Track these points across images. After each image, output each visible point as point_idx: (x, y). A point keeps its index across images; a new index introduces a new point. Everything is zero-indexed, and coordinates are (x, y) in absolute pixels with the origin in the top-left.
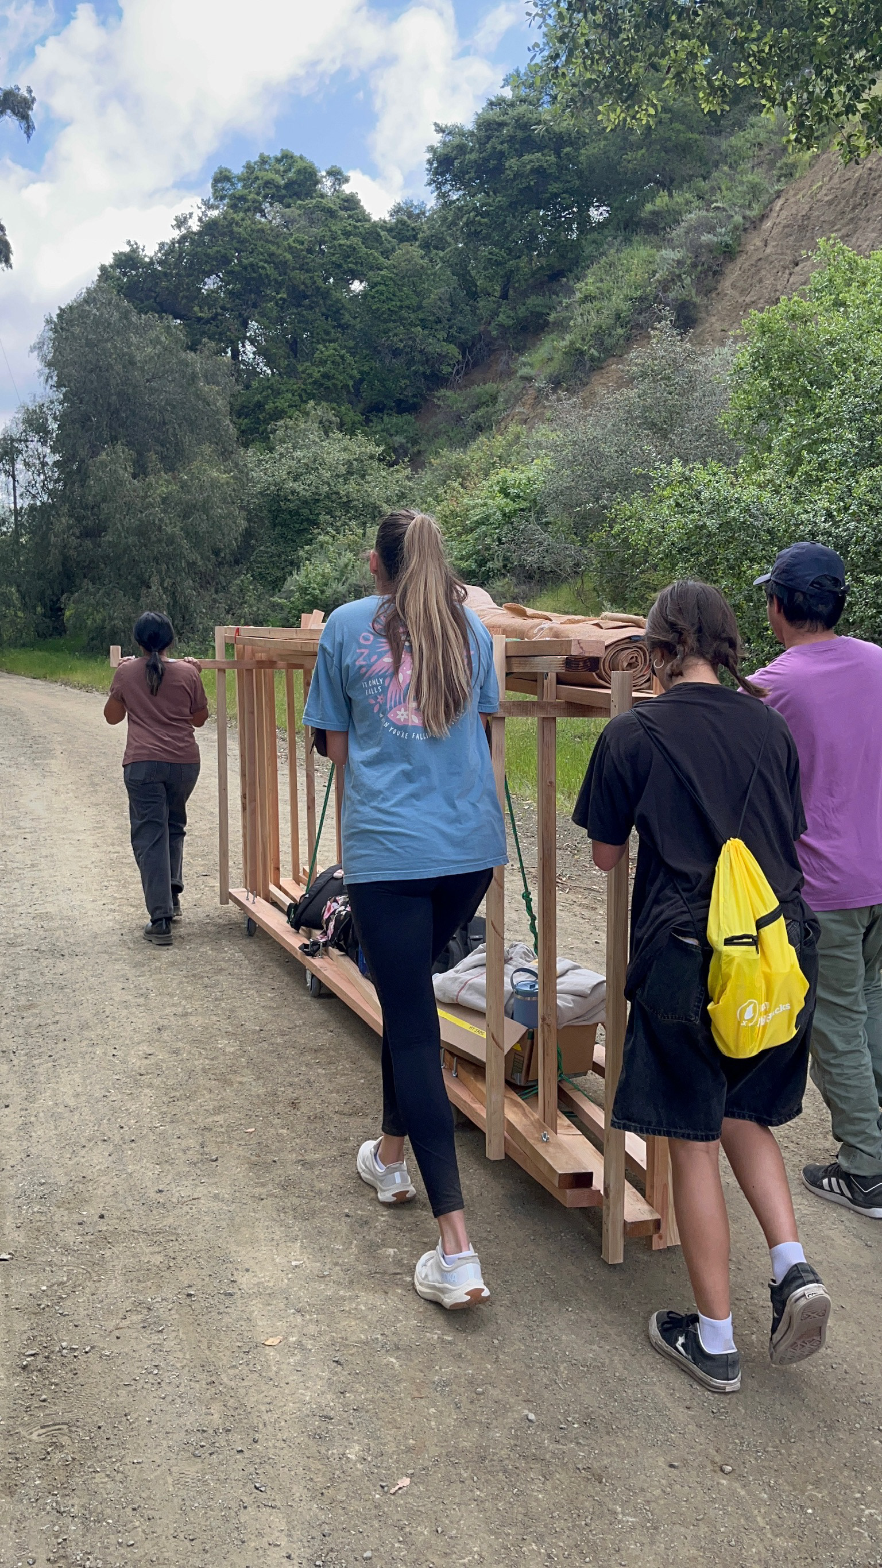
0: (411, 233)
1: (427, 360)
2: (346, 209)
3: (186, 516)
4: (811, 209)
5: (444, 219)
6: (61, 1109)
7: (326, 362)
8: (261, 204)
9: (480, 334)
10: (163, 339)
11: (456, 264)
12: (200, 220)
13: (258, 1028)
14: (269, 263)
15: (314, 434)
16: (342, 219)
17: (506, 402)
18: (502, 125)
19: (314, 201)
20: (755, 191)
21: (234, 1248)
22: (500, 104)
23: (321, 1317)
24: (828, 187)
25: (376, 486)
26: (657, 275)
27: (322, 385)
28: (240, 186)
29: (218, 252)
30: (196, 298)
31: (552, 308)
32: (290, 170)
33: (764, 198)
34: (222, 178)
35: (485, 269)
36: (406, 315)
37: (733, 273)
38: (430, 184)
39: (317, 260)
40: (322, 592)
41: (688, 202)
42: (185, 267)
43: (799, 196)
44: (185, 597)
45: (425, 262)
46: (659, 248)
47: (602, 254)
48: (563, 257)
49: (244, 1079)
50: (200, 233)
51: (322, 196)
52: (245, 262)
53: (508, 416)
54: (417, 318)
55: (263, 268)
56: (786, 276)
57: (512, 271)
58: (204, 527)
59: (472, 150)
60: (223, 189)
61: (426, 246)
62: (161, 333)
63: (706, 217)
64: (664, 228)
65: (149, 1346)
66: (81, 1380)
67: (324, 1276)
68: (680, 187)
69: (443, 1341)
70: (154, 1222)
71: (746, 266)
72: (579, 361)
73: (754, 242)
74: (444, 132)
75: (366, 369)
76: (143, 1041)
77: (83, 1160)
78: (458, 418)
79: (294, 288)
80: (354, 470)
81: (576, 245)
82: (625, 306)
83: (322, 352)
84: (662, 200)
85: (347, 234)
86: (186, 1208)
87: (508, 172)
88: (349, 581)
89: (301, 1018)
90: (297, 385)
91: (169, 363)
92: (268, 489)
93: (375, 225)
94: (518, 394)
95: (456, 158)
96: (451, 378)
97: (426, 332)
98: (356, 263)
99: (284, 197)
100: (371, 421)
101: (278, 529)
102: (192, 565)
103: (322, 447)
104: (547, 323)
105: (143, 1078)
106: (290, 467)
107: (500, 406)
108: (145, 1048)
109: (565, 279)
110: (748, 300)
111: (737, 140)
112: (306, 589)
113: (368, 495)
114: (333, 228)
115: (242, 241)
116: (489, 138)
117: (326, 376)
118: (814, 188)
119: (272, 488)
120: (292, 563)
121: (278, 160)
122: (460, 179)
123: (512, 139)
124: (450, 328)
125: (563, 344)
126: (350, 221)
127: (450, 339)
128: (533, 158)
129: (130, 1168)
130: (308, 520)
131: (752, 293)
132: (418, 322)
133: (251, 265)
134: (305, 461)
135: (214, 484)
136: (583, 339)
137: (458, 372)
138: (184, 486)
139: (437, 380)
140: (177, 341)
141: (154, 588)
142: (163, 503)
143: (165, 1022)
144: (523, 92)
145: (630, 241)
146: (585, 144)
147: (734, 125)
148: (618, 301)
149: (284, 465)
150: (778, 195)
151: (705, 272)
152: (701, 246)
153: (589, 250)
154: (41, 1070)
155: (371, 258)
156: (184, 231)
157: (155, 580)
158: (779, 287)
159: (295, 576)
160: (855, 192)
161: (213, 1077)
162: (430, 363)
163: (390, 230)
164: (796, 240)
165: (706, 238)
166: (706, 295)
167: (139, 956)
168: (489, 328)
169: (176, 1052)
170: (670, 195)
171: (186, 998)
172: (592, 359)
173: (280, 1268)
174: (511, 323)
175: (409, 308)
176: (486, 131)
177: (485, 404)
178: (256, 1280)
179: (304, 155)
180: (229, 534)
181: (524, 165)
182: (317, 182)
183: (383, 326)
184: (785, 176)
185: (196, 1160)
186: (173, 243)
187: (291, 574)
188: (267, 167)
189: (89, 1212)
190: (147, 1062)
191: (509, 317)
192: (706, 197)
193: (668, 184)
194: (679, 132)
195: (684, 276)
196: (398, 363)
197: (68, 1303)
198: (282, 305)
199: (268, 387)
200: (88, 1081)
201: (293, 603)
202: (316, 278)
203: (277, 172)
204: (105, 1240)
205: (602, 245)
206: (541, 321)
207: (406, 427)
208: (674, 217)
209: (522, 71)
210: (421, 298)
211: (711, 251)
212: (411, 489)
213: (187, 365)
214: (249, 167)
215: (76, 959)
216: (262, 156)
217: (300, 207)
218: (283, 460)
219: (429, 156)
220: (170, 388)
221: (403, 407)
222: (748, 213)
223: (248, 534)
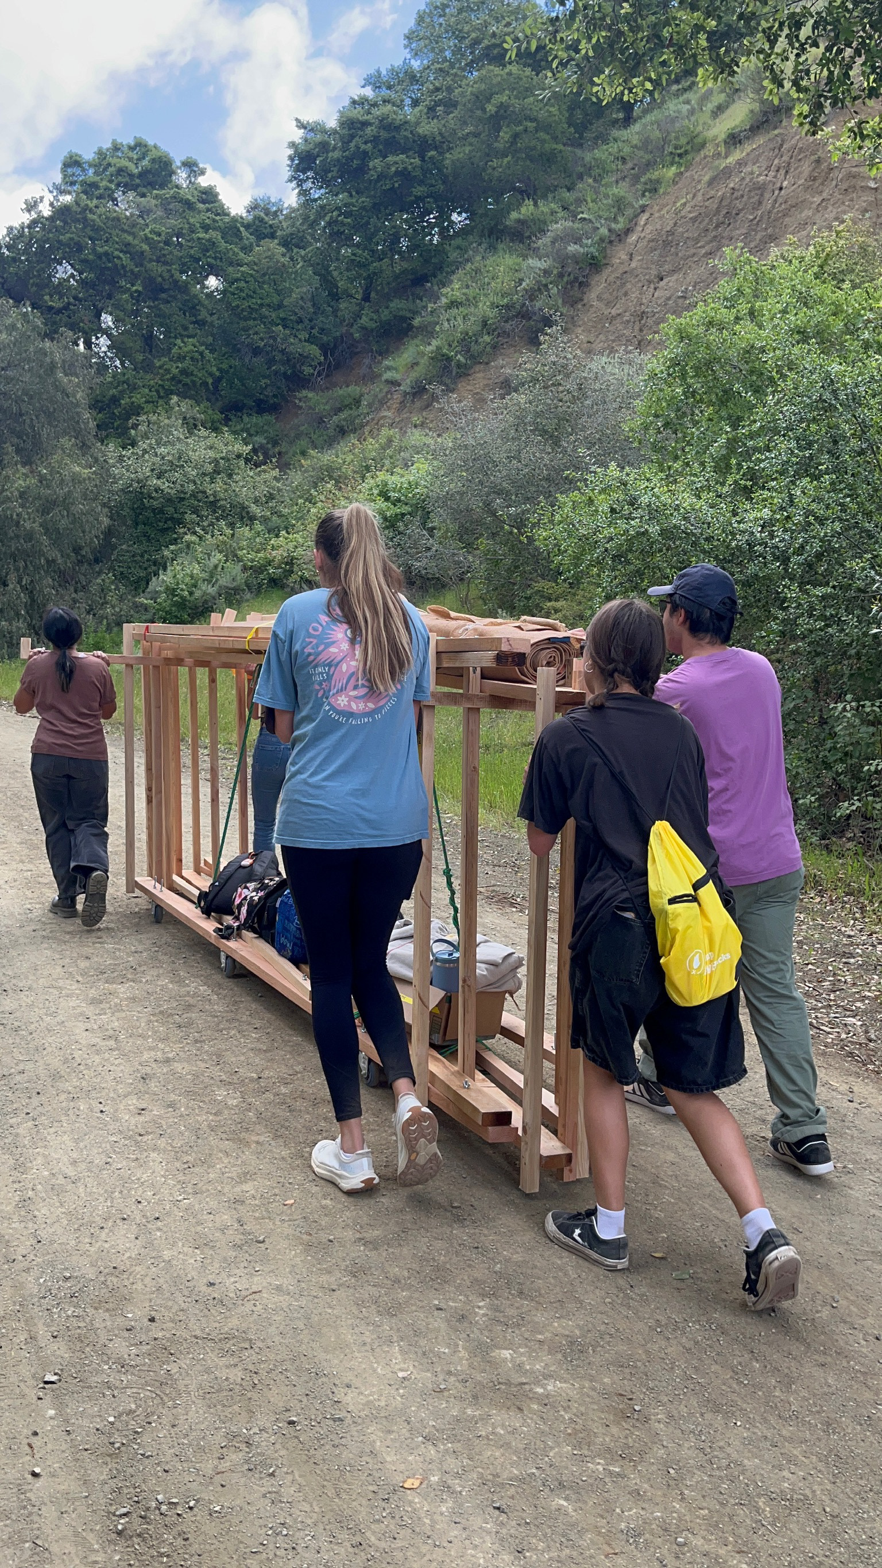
0: (268, 230)
1: (288, 360)
2: (204, 202)
3: (45, 511)
4: (675, 224)
5: (306, 218)
6: (61, 1181)
7: (184, 358)
8: (113, 192)
9: (342, 337)
10: (19, 325)
11: (318, 264)
12: (51, 204)
13: (255, 1075)
14: (125, 253)
15: (179, 432)
16: (200, 212)
17: (370, 405)
18: (365, 124)
19: (172, 192)
20: (620, 204)
21: (322, 1356)
22: (363, 104)
23: (458, 1446)
24: (692, 204)
25: (243, 487)
26: (524, 284)
27: (180, 382)
28: (91, 171)
29: (71, 239)
30: (47, 286)
31: (416, 313)
32: (144, 158)
33: (629, 212)
34: (72, 163)
35: (348, 270)
36: (267, 313)
37: (599, 286)
38: (290, 181)
39: (176, 252)
40: (191, 593)
41: (553, 213)
42: (36, 253)
43: (664, 212)
44: (44, 596)
45: (285, 260)
46: (525, 257)
47: (468, 260)
48: (427, 261)
49: (262, 1139)
50: (51, 219)
51: (177, 187)
52: (99, 250)
53: (373, 419)
54: (278, 317)
55: (119, 258)
56: (652, 290)
57: (375, 274)
58: (64, 523)
59: (335, 148)
60: (73, 174)
61: (285, 243)
62: (18, 320)
63: (572, 229)
64: (529, 237)
65: (264, 1496)
66: (195, 1548)
67: (442, 1391)
68: (544, 197)
69: (611, 1473)
70: (217, 1325)
71: (611, 279)
72: (446, 367)
73: (618, 256)
74: (305, 128)
75: (224, 366)
76: (129, 1094)
77: (107, 1245)
78: (321, 421)
79: (152, 280)
80: (222, 469)
81: (439, 250)
82: (492, 314)
83: (180, 348)
84: (527, 209)
85: (206, 228)
86: (249, 1306)
87: (372, 172)
88: (220, 582)
89: (299, 1064)
90: (155, 381)
91: (26, 351)
92: (131, 485)
93: (234, 220)
94: (383, 398)
95: (318, 156)
96: (313, 380)
97: (288, 332)
98: (215, 258)
99: (138, 186)
100: (230, 420)
101: (141, 527)
102: (50, 562)
103: (187, 444)
104: (410, 327)
105: (145, 1138)
106: (154, 464)
107: (364, 409)
108: (133, 1102)
109: (429, 284)
110: (614, 312)
111: (601, 153)
112: (174, 590)
113: (236, 495)
114: (192, 220)
115: (96, 229)
116: (352, 137)
117: (184, 372)
118: (678, 204)
119: (135, 485)
120: (155, 563)
121: (132, 148)
122: (323, 178)
123: (375, 140)
124: (312, 328)
125: (429, 348)
126: (209, 214)
127: (310, 340)
128: (397, 160)
129: (167, 1254)
130: (172, 519)
131: (618, 306)
132: (279, 321)
133: (106, 254)
134: (170, 458)
135: (76, 479)
136: (450, 346)
137: (319, 374)
138: (42, 479)
139: (298, 381)
140: (35, 328)
141: (11, 586)
142: (21, 497)
143: (148, 1070)
144: (385, 92)
145: (495, 248)
146: (450, 149)
147: (597, 138)
148: (484, 308)
149: (147, 461)
150: (643, 209)
151: (571, 283)
152: (567, 257)
153: (454, 255)
154: (21, 1131)
155: (231, 253)
156: (34, 215)
157: (12, 578)
158: (644, 301)
159: (161, 577)
160: (718, 211)
161: (224, 1136)
162: (291, 363)
163: (247, 227)
164: (661, 256)
165: (572, 248)
166: (572, 306)
167: (93, 991)
168: (352, 331)
169: (172, 1105)
170: (536, 204)
171: (162, 1040)
172: (459, 365)
173: (386, 1382)
174: (374, 325)
175: (269, 305)
176: (350, 129)
177: (348, 406)
178: (362, 1399)
179: (159, 144)
180: (90, 532)
181: (388, 166)
182: (173, 173)
183: (243, 324)
184: (650, 191)
185: (239, 1243)
186: (23, 228)
187: (156, 574)
188: (120, 154)
189: (135, 1314)
190: (142, 1119)
191: (371, 320)
192: (572, 208)
193: (530, 192)
194: (543, 141)
195: (550, 286)
196: (257, 361)
197: (146, 1439)
198: (137, 297)
199: (124, 382)
200: (82, 1145)
201: (160, 604)
202: (173, 272)
203: (130, 159)
204: (165, 1350)
205: (466, 251)
206: (404, 325)
207: (266, 428)
208: (540, 227)
209: (384, 72)
210: (282, 297)
211: (577, 263)
212: (279, 490)
213: (46, 355)
214: (100, 153)
215: (22, 995)
216: (114, 142)
217: (156, 197)
218: (147, 456)
219: (291, 152)
220: (27, 378)
221: (262, 407)
222: (613, 226)
223: (109, 533)
